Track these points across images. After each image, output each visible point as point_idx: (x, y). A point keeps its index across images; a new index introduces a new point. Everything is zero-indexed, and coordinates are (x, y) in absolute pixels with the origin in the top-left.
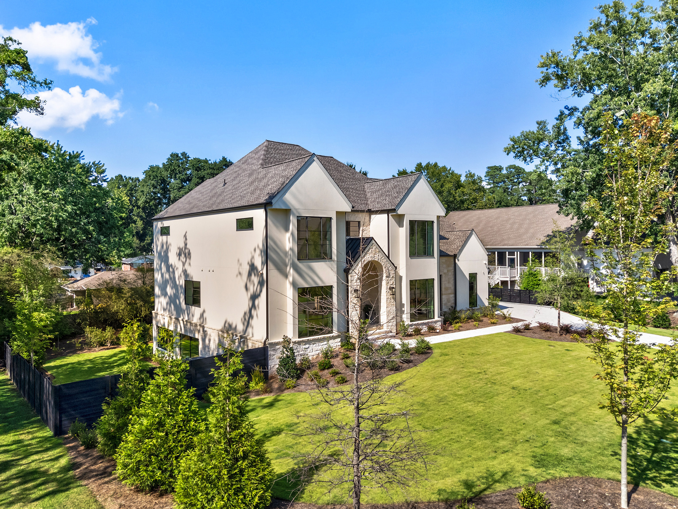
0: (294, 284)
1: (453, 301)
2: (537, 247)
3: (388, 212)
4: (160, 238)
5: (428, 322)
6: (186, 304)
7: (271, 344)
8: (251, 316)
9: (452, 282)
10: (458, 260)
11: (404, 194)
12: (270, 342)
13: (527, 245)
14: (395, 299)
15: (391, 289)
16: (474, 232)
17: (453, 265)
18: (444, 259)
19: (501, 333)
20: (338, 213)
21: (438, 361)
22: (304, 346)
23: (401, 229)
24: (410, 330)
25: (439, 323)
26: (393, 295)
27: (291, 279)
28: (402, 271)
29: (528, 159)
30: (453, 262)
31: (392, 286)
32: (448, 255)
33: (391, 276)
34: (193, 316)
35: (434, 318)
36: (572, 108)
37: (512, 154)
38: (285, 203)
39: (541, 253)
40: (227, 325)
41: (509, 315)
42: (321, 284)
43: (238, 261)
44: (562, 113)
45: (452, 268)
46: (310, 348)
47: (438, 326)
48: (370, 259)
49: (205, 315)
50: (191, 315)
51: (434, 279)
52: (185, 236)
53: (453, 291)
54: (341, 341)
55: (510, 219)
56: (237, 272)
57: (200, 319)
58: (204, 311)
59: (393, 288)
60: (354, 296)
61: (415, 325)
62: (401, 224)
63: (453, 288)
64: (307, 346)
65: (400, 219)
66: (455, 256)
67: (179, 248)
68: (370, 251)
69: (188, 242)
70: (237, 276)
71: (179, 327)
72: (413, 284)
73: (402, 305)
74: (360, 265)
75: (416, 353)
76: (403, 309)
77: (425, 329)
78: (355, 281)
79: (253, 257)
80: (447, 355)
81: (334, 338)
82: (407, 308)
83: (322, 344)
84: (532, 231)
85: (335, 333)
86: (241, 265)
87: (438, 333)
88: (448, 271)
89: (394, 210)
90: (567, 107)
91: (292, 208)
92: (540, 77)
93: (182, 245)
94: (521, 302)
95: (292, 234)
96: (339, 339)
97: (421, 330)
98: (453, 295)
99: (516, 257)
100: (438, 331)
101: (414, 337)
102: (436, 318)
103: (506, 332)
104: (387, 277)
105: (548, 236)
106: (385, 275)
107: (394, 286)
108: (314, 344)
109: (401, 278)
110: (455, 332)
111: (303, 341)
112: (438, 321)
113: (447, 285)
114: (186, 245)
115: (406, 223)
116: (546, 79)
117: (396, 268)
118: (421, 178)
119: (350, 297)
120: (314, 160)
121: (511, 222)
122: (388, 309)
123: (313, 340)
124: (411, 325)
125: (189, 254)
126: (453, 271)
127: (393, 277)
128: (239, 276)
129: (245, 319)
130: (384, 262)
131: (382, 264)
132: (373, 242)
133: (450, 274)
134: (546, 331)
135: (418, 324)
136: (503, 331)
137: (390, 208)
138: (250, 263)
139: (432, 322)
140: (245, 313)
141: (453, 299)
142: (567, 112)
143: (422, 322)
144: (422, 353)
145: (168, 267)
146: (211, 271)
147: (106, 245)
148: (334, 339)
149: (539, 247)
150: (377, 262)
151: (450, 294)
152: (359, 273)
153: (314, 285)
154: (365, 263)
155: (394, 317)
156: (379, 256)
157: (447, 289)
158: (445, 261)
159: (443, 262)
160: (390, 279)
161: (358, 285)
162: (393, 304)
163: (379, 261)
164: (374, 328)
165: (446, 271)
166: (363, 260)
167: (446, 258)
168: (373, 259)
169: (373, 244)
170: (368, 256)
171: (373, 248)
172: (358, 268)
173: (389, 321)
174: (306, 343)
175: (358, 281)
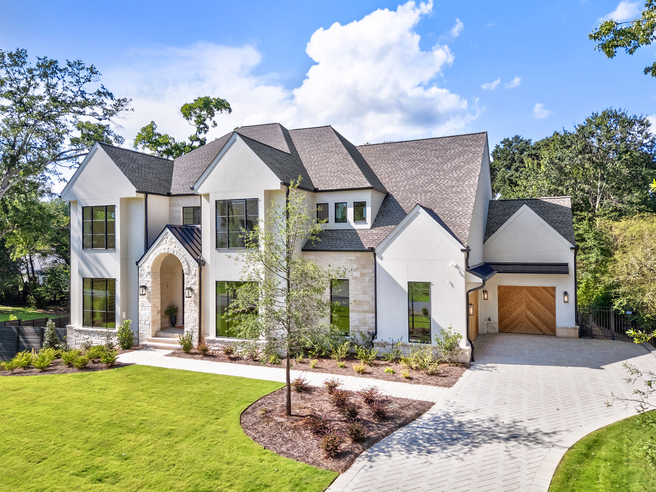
0: (80, 274)
1: (373, 325)
9: (370, 291)
10: (382, 259)
14: (198, 304)
17: (371, 266)
18: (353, 256)
20: (122, 200)
22: (84, 336)
33: (193, 274)
38: (73, 195)
42: (107, 277)
48: (163, 251)
53: (371, 308)
63: (371, 303)
64: (87, 336)
66: (374, 251)
68: (164, 241)
74: (151, 257)
78: (145, 276)
85: (118, 330)
88: (362, 275)
91: (79, 198)
98: (370, 315)
104: (186, 274)
106: (184, 272)
111: (82, 331)
113: (360, 297)
115: (211, 204)
117: (204, 263)
122: (187, 315)
123: (92, 332)
127: (195, 275)
130: (182, 256)
131: (179, 258)
132: (168, 230)
133: (367, 279)
150: (173, 255)
151: (365, 312)
152: (149, 266)
153: (100, 277)
154: (156, 256)
155: (195, 326)
156: (175, 247)
157: (359, 303)
158: (355, 258)
159: (350, 260)
160: (191, 277)
161: (149, 281)
162: (193, 309)
163: (175, 254)
164: (176, 334)
165: (357, 274)
166: (154, 252)
167: (359, 254)
168: (166, 251)
169: (167, 233)
170: (161, 247)
171: (169, 238)
172: (148, 261)
173: (189, 330)
174: (86, 333)
175: (148, 277)
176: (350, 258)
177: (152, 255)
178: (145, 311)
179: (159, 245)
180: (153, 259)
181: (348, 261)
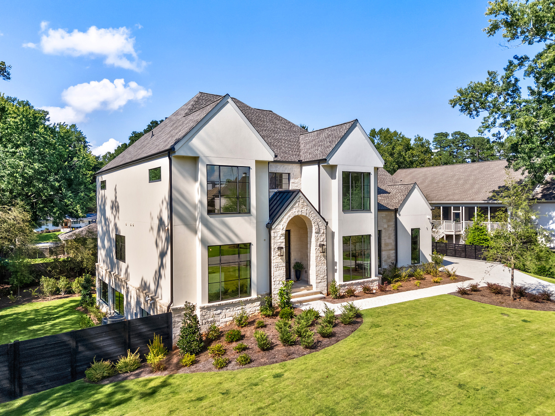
0: (203, 241)
1: (394, 258)
2: (483, 202)
3: (318, 162)
4: (101, 191)
5: (364, 282)
6: (117, 258)
7: (174, 310)
8: (160, 276)
9: (393, 237)
10: (400, 215)
11: (336, 143)
12: (174, 307)
13: (473, 200)
14: (326, 257)
15: (321, 246)
16: (416, 186)
17: (394, 220)
18: (384, 214)
19: (445, 295)
20: (258, 163)
21: (366, 335)
22: (215, 312)
23: (333, 180)
24: (342, 291)
25: (376, 283)
26: (323, 252)
27: (199, 234)
28: (334, 226)
29: (474, 113)
30: (394, 217)
31: (322, 243)
32: (388, 210)
33: (322, 232)
34: (121, 270)
35: (370, 277)
36: (522, 57)
37: (458, 107)
38: (191, 149)
39: (487, 208)
40: (143, 283)
41: (454, 272)
42: (237, 242)
43: (151, 214)
44: (511, 63)
45: (392, 223)
46: (223, 314)
47: (375, 286)
48: (297, 214)
49: (129, 270)
50: (119, 269)
51: (370, 235)
52: (115, 189)
53: (394, 247)
54: (261, 305)
55: (455, 175)
56: (150, 227)
57: (125, 274)
58: (128, 266)
59: (323, 245)
60: (277, 254)
61: (348, 285)
62: (333, 176)
63: (394, 244)
64: (219, 311)
65: (332, 169)
66: (396, 211)
67: (112, 201)
68: (297, 205)
69: (117, 195)
70: (150, 231)
71: (111, 281)
72: (346, 240)
73: (334, 264)
74: (284, 220)
75: (342, 323)
76: (335, 268)
77: (359, 290)
78: (278, 238)
79: (161, 211)
80: (378, 326)
81: (252, 301)
82: (339, 268)
83: (237, 308)
84: (477, 186)
85: (254, 295)
86: (152, 219)
87: (374, 295)
88: (388, 226)
89: (325, 160)
90: (516, 57)
91: (200, 155)
92: (488, 26)
93: (114, 199)
94: (466, 257)
95: (201, 185)
96: (259, 303)
97: (355, 291)
98: (393, 252)
99: (461, 211)
100: (374, 291)
101: (346, 299)
102: (373, 277)
103: (450, 294)
104: (316, 233)
105: (494, 191)
106: (314, 231)
107: (325, 243)
108: (227, 309)
109: (333, 234)
110: (393, 293)
111: (213, 306)
112: (375, 281)
113: (388, 241)
114: (116, 198)
115: (339, 174)
116: (495, 27)
117: (327, 223)
118: (356, 126)
119: (272, 255)
120: (228, 102)
121: (456, 178)
122: (318, 268)
123: (225, 305)
124: (344, 286)
125: (118, 207)
126: (394, 226)
127: (323, 233)
128: (151, 231)
129: (156, 278)
130: (313, 218)
131: (311, 219)
132: (301, 194)
133: (391, 229)
134: (496, 294)
135: (352, 284)
136: (446, 293)
137: (321, 158)
138: (159, 217)
139: (367, 282)
140: (156, 272)
141: (394, 255)
142: (516, 62)
143: (357, 281)
144: (350, 323)
145: (106, 219)
146: (132, 226)
147: (71, 200)
148: (252, 303)
149: (486, 202)
150: (305, 217)
151: (390, 250)
152: (283, 228)
153: (229, 243)
154: (290, 218)
155: (325, 276)
156: (307, 210)
157: (386, 245)
159: (383, 217)
160: (320, 235)
161: (283, 242)
162: (323, 262)
163: (307, 216)
164: (301, 288)
165: (386, 226)
166: (288, 214)
167: (386, 213)
168: (300, 213)
169: (300, 197)
170: (294, 210)
171: (301, 201)
172: (282, 223)
173: (320, 281)
174: (217, 308)
175: (281, 238)
176: (383, 215)
177: (287, 217)
178: (279, 272)
179: (292, 207)
180: (287, 222)
181: (381, 218)
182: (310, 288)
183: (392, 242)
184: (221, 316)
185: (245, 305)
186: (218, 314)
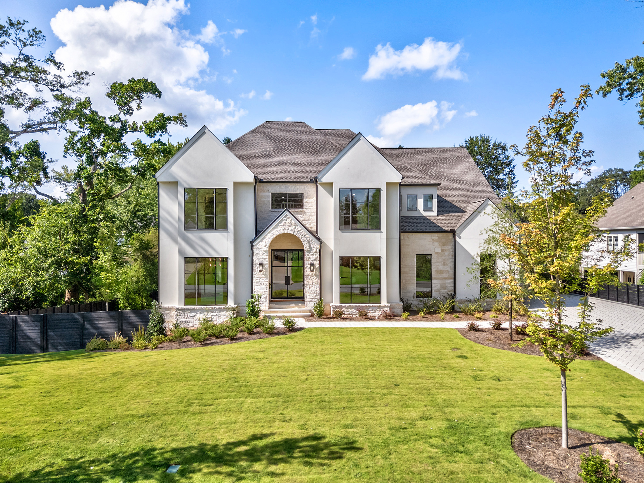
0: (181, 252)
1: (453, 288)
3: (316, 181)
9: (450, 264)
10: (460, 238)
14: (319, 276)
16: (490, 203)
17: (452, 244)
18: (435, 236)
20: (237, 184)
22: (189, 314)
30: (453, 240)
31: (315, 262)
32: (442, 231)
33: (314, 251)
35: (377, 303)
38: (171, 175)
42: (215, 255)
45: (450, 247)
46: (197, 317)
48: (282, 232)
51: (380, 257)
53: (453, 276)
60: (259, 269)
61: (341, 307)
63: (452, 272)
64: (193, 314)
65: (329, 188)
66: (453, 232)
68: (283, 223)
72: (345, 260)
74: (268, 237)
78: (261, 254)
81: (226, 310)
85: (230, 305)
88: (442, 251)
89: (317, 178)
91: (179, 179)
97: (343, 313)
98: (452, 280)
101: (332, 320)
102: (384, 303)
104: (307, 251)
106: (304, 249)
107: (318, 262)
108: (201, 313)
111: (187, 309)
113: (441, 268)
115: (336, 191)
117: (321, 242)
119: (254, 270)
120: (205, 133)
123: (199, 309)
124: (337, 307)
126: (450, 250)
127: (316, 252)
131: (301, 237)
132: (287, 213)
133: (447, 254)
135: (347, 307)
141: (452, 285)
150: (293, 235)
151: (445, 278)
152: (266, 245)
153: (207, 256)
154: (274, 236)
155: (317, 296)
156: (295, 228)
157: (440, 272)
158: (437, 238)
159: (433, 239)
160: (311, 254)
161: (266, 259)
162: (315, 281)
163: (295, 234)
164: (291, 305)
165: (438, 250)
166: (272, 232)
167: (440, 235)
168: (286, 232)
169: (287, 215)
170: (279, 228)
171: (288, 220)
172: (265, 240)
173: (310, 300)
174: (191, 311)
175: (264, 255)
176: (433, 238)
177: (270, 234)
178: (262, 286)
179: (277, 226)
180: (271, 239)
181: (431, 240)
182: (302, 307)
183: (449, 269)
184: (195, 318)
185: (220, 312)
186: (192, 316)
